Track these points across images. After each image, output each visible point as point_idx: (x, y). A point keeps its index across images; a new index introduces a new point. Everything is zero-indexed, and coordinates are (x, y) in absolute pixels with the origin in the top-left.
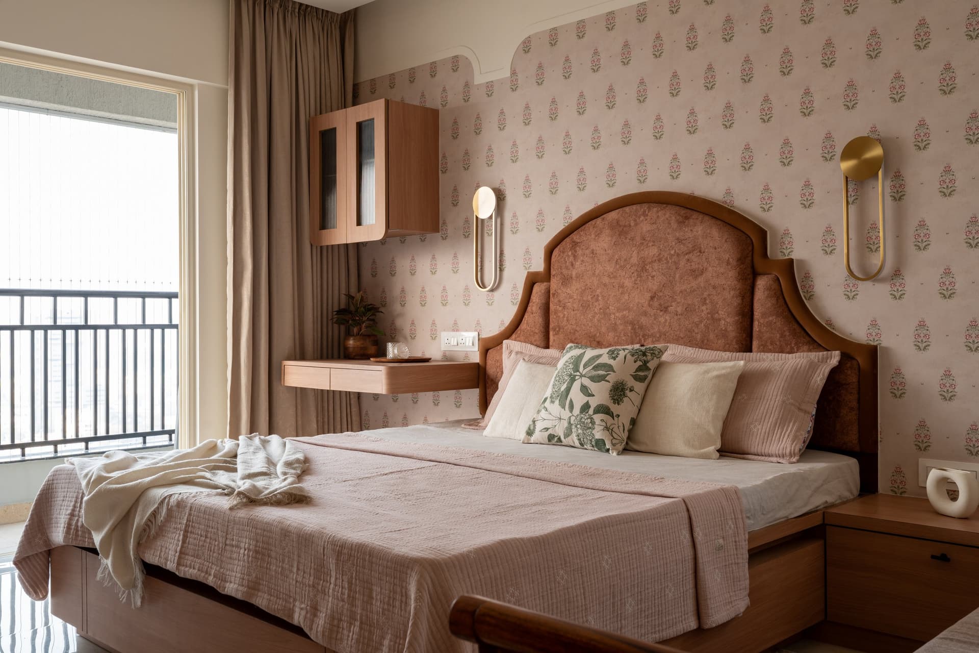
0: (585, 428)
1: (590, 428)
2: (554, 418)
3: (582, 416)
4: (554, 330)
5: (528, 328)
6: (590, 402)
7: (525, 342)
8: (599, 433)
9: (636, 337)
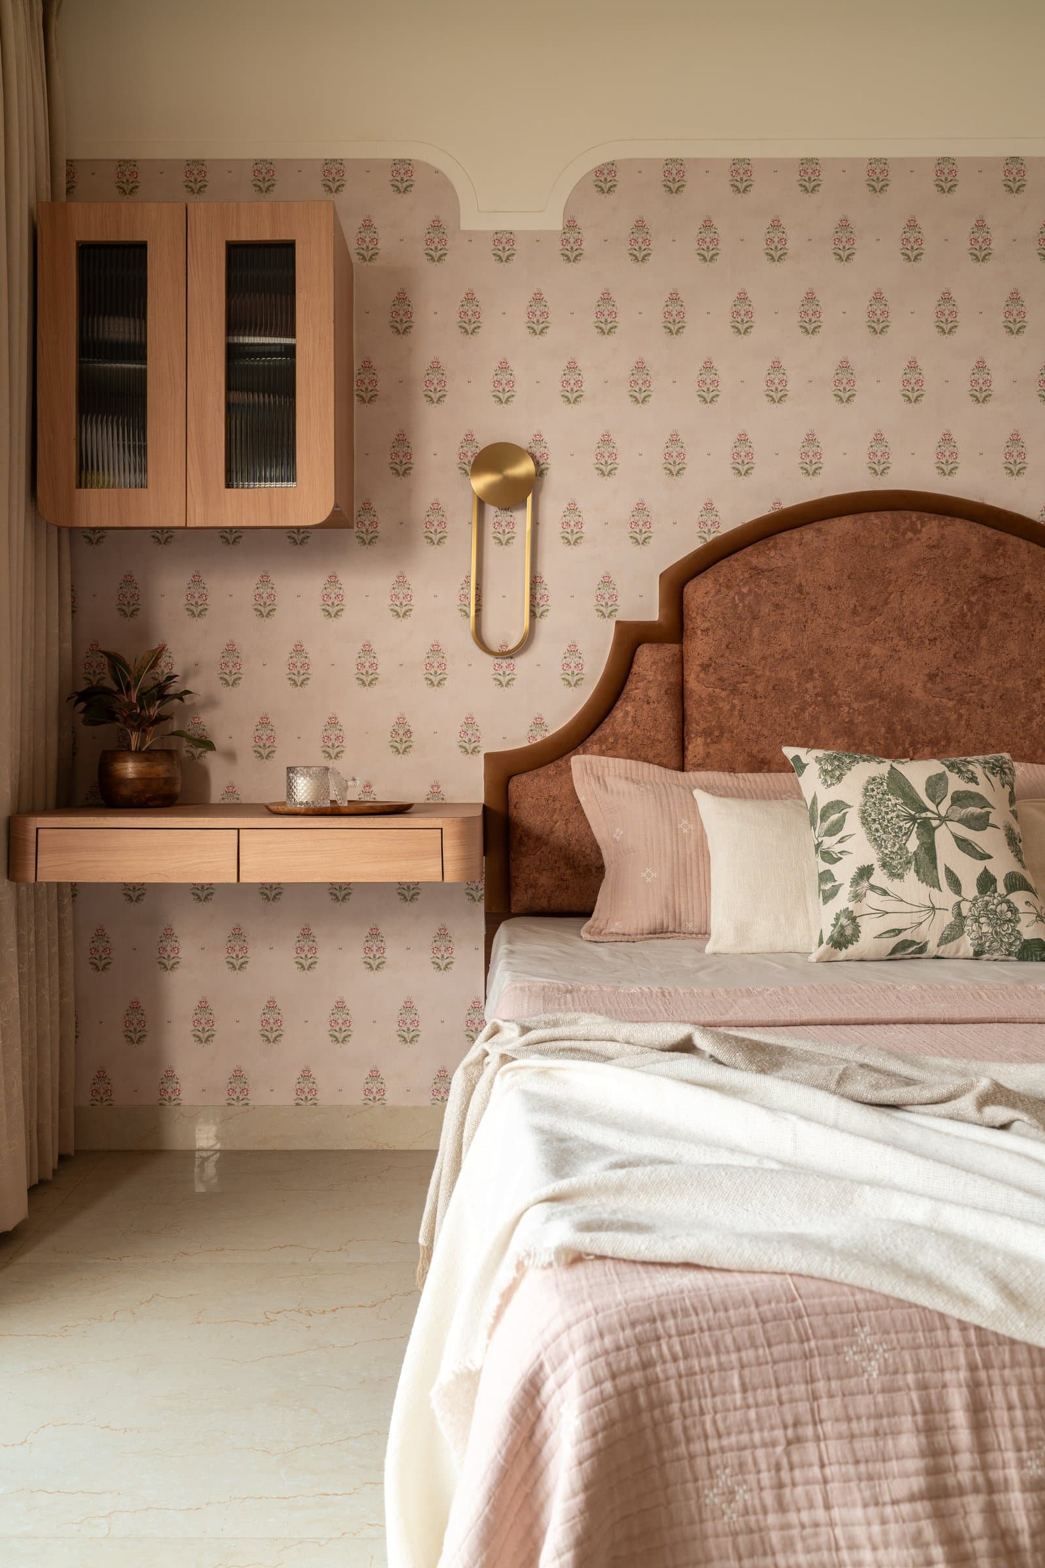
0: (997, 920)
1: (1010, 921)
2: (918, 909)
3: (986, 898)
4: (707, 733)
5: (638, 732)
6: (990, 870)
7: (631, 758)
8: (1031, 928)
9: (897, 745)
